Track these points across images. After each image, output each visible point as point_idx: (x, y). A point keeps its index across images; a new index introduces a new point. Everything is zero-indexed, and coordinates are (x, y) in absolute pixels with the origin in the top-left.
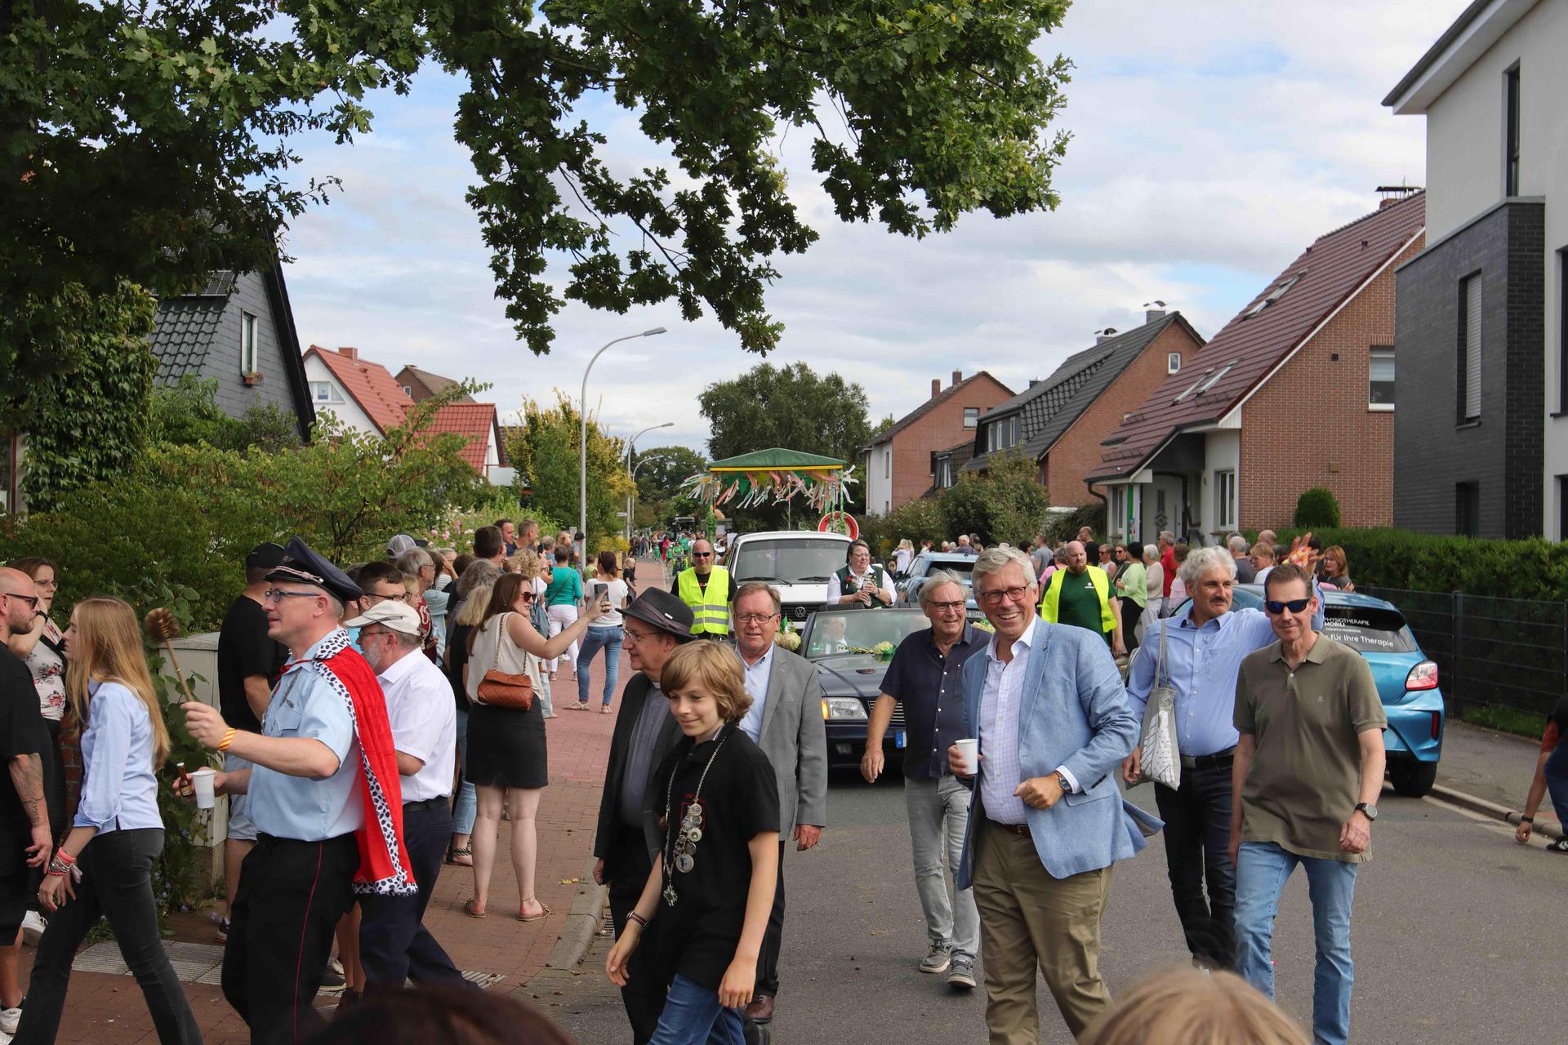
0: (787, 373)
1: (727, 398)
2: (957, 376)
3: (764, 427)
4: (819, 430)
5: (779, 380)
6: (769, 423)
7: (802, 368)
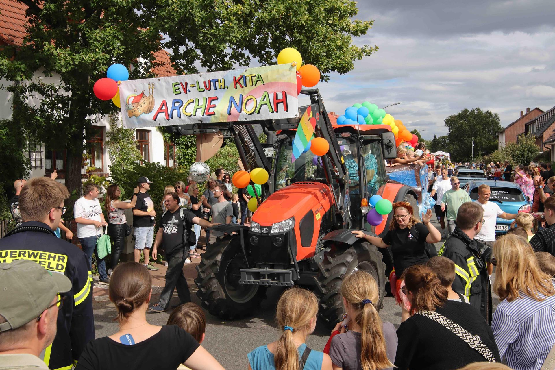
0: (473, 111)
1: (453, 120)
2: (528, 110)
3: (465, 129)
4: (484, 129)
5: (470, 113)
6: (467, 127)
7: (478, 109)
